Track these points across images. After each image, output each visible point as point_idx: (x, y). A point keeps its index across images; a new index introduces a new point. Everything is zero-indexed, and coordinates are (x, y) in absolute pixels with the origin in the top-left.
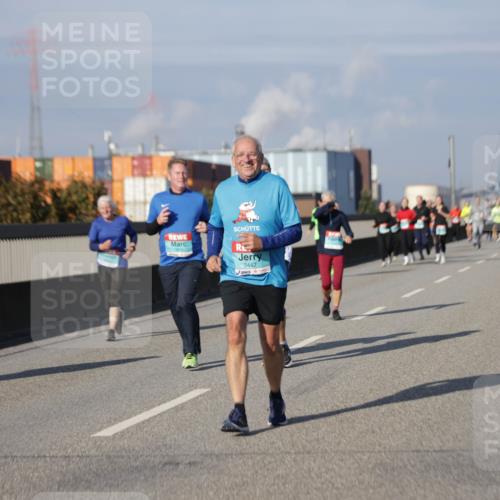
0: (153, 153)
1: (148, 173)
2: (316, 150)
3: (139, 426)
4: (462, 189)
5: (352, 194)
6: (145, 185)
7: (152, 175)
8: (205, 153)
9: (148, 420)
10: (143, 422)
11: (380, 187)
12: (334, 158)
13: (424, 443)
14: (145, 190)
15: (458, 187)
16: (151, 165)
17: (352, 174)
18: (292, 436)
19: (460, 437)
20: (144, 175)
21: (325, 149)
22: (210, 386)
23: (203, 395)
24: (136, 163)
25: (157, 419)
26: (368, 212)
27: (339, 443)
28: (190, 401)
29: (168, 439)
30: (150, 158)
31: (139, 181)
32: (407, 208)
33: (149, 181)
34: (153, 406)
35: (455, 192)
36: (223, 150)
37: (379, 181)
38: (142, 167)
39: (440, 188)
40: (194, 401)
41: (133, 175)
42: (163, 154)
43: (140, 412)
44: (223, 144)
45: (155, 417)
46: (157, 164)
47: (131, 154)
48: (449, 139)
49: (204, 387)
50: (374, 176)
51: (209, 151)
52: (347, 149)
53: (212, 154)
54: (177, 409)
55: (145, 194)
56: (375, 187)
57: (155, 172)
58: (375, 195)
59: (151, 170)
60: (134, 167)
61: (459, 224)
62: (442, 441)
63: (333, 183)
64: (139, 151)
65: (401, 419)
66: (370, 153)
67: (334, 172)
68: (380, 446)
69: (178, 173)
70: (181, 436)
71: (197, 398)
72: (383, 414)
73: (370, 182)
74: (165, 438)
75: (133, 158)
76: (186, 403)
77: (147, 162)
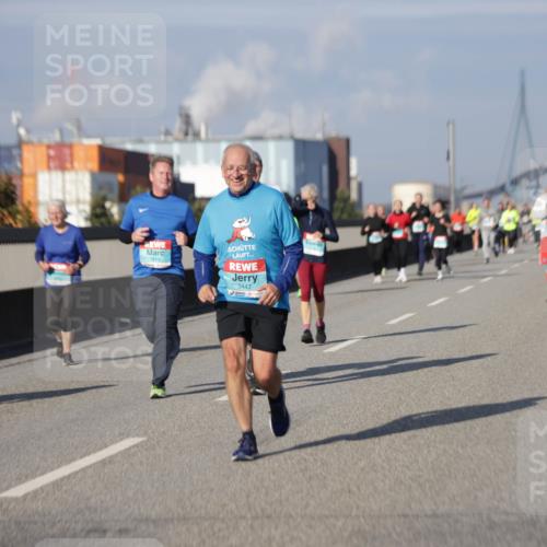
0: (75, 140)
1: (68, 165)
2: (280, 138)
3: (57, 484)
4: (463, 189)
5: (326, 194)
6: (64, 181)
7: (73, 167)
8: (141, 141)
9: (69, 477)
10: (62, 479)
11: (360, 186)
12: (303, 148)
13: (413, 506)
14: (64, 187)
15: (458, 186)
16: (72, 155)
17: (325, 169)
18: (248, 496)
19: (458, 499)
20: (62, 168)
21: (292, 137)
22: (145, 433)
23: (136, 446)
24: (52, 153)
25: (79, 475)
26: (345, 216)
27: (307, 505)
28: (120, 452)
29: (93, 500)
30: (71, 146)
31: (57, 176)
32: (401, 213)
33: (69, 176)
34: (74, 460)
35: (455, 191)
36: (162, 138)
37: (359, 179)
38: (60, 158)
39: (436, 188)
40: (126, 453)
41: (49, 168)
42: (86, 142)
43: (59, 467)
44: (163, 129)
45: (76, 473)
46: (79, 153)
47: (46, 141)
48: (448, 124)
49: (138, 435)
50: (353, 172)
51: (146, 138)
52: (319, 136)
53: (148, 142)
54: (103, 463)
55: (64, 193)
56: (354, 185)
57: (76, 164)
58: (354, 196)
59: (72, 163)
60: (49, 157)
61: (462, 231)
62: (435, 504)
63: (301, 180)
64: (57, 137)
65: (385, 476)
66: (348, 142)
67: (303, 165)
68: (358, 508)
69: (162, 173)
70: (108, 497)
71: (130, 449)
72: (363, 469)
73: (349, 179)
74: (88, 499)
75: (49, 147)
76: (116, 455)
77: (67, 151)
